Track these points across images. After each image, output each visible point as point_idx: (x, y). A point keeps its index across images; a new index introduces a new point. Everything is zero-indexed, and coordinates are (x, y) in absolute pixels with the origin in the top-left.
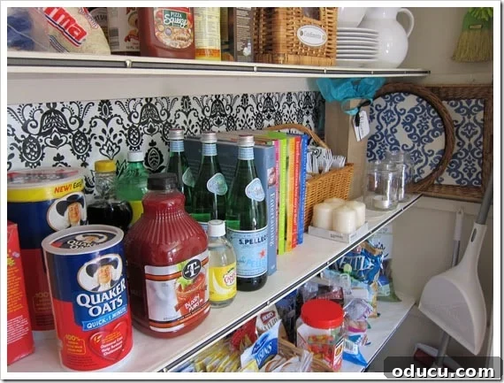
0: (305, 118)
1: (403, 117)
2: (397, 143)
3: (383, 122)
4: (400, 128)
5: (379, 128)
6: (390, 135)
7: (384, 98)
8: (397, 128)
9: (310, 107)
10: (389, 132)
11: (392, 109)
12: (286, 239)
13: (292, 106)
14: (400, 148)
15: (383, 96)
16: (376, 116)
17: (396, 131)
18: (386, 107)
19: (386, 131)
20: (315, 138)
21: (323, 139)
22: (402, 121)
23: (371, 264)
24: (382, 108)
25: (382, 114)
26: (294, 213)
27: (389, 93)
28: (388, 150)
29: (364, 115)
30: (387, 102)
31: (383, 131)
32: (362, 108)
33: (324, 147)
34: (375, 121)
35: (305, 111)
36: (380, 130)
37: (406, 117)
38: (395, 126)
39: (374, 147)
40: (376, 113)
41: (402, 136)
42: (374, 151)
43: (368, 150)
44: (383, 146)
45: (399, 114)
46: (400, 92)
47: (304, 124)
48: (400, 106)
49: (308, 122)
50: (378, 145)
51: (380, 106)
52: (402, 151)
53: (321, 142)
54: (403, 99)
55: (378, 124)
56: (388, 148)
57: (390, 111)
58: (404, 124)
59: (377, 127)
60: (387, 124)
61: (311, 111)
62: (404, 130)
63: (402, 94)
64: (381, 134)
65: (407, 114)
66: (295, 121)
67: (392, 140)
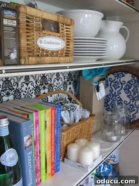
0: (69, 86)
1: (124, 86)
2: (121, 100)
3: (113, 88)
4: (122, 91)
5: (111, 91)
6: (117, 95)
7: (114, 75)
8: (121, 91)
9: (71, 80)
10: (117, 94)
11: (118, 80)
12: (46, 172)
13: (60, 80)
14: (123, 103)
15: (113, 73)
16: (109, 85)
17: (120, 93)
18: (115, 80)
19: (115, 93)
20: (74, 98)
21: (78, 99)
22: (123, 88)
23: (106, 169)
24: (113, 80)
25: (113, 84)
26: (52, 155)
27: (116, 72)
28: (116, 104)
29: (102, 85)
30: (115, 77)
31: (113, 93)
32: (100, 82)
33: (78, 104)
34: (109, 87)
35: (68, 83)
36: (111, 92)
37: (126, 86)
38: (120, 90)
39: (108, 101)
40: (109, 82)
41: (124, 96)
42: (109, 103)
43: (105, 103)
44: (114, 101)
45: (122, 84)
46: (122, 72)
47: (68, 90)
48: (122, 79)
49: (70, 88)
50: (111, 101)
51: (112, 79)
52: (124, 105)
53: (77, 101)
54: (124, 76)
55: (110, 89)
56: (116, 102)
57: (117, 82)
58: (125, 89)
59: (110, 91)
60: (116, 89)
61: (72, 82)
62: (125, 92)
63: (123, 73)
64: (112, 94)
65: (126, 84)
66: (62, 89)
67: (118, 98)
